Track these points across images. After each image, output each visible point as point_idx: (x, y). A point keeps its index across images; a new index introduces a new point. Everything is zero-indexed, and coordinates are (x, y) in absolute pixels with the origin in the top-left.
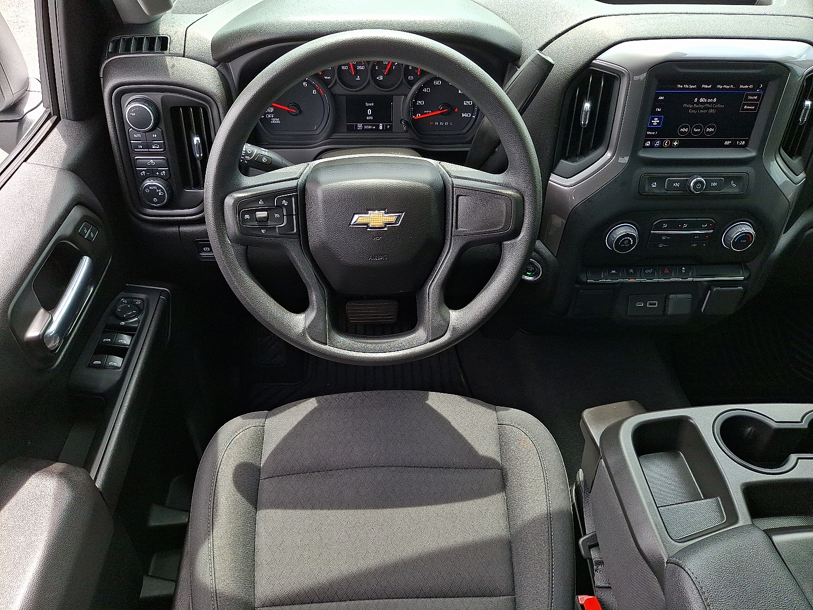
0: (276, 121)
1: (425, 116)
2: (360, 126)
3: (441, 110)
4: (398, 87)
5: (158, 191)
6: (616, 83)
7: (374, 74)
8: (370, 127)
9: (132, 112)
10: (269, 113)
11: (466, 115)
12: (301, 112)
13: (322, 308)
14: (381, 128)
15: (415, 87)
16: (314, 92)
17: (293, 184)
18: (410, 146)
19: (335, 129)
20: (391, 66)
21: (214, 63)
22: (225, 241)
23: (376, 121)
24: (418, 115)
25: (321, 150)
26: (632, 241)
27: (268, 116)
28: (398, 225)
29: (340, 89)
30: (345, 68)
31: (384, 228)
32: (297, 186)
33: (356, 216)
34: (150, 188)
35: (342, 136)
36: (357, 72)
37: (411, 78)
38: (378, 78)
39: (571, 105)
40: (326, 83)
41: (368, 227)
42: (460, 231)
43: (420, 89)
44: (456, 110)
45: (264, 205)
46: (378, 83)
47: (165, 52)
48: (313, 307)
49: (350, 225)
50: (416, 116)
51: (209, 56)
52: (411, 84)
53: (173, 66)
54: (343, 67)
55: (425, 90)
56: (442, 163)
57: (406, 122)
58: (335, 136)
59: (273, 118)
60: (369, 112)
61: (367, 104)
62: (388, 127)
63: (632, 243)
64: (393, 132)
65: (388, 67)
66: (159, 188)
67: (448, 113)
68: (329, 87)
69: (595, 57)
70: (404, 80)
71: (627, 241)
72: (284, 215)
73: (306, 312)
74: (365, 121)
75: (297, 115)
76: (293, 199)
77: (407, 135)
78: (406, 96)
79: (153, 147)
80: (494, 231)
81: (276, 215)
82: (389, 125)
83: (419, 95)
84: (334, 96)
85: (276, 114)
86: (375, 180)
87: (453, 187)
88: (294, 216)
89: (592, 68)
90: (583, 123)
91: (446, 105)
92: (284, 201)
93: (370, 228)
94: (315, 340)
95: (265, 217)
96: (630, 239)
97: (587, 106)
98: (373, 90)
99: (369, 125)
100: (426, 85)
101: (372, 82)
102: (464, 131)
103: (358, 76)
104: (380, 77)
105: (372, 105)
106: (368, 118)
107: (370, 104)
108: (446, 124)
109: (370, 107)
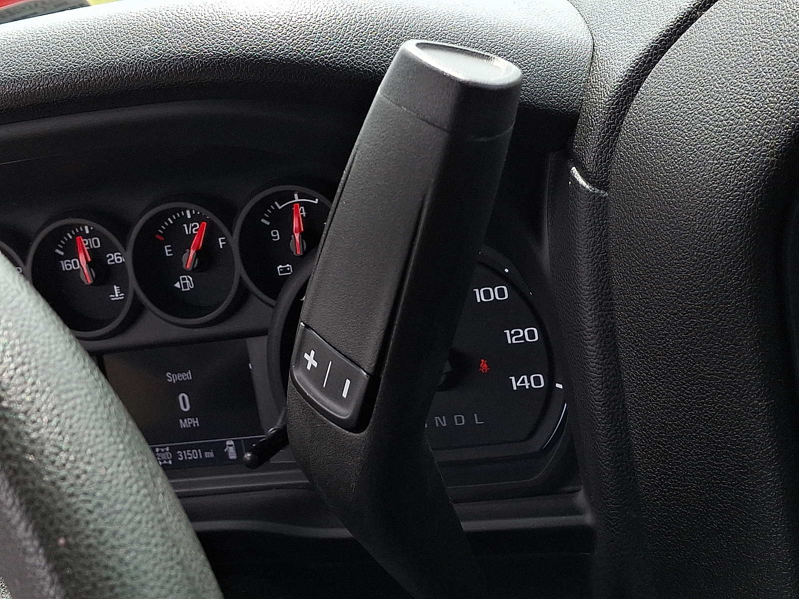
2: (165, 456)
8: (194, 455)
11: (525, 382)
14: (232, 453)
23: (210, 431)
30: (72, 266)
38: (177, 285)
44: (486, 366)
54: (65, 265)
60: (184, 402)
61: (172, 378)
65: (202, 242)
70: (247, 281)
74: (176, 436)
98: (155, 328)
99: (191, 447)
101: (143, 299)
103: (115, 287)
104: (184, 279)
105: (188, 376)
106: (184, 424)
107: (179, 375)
108: (460, 420)
109: (182, 386)
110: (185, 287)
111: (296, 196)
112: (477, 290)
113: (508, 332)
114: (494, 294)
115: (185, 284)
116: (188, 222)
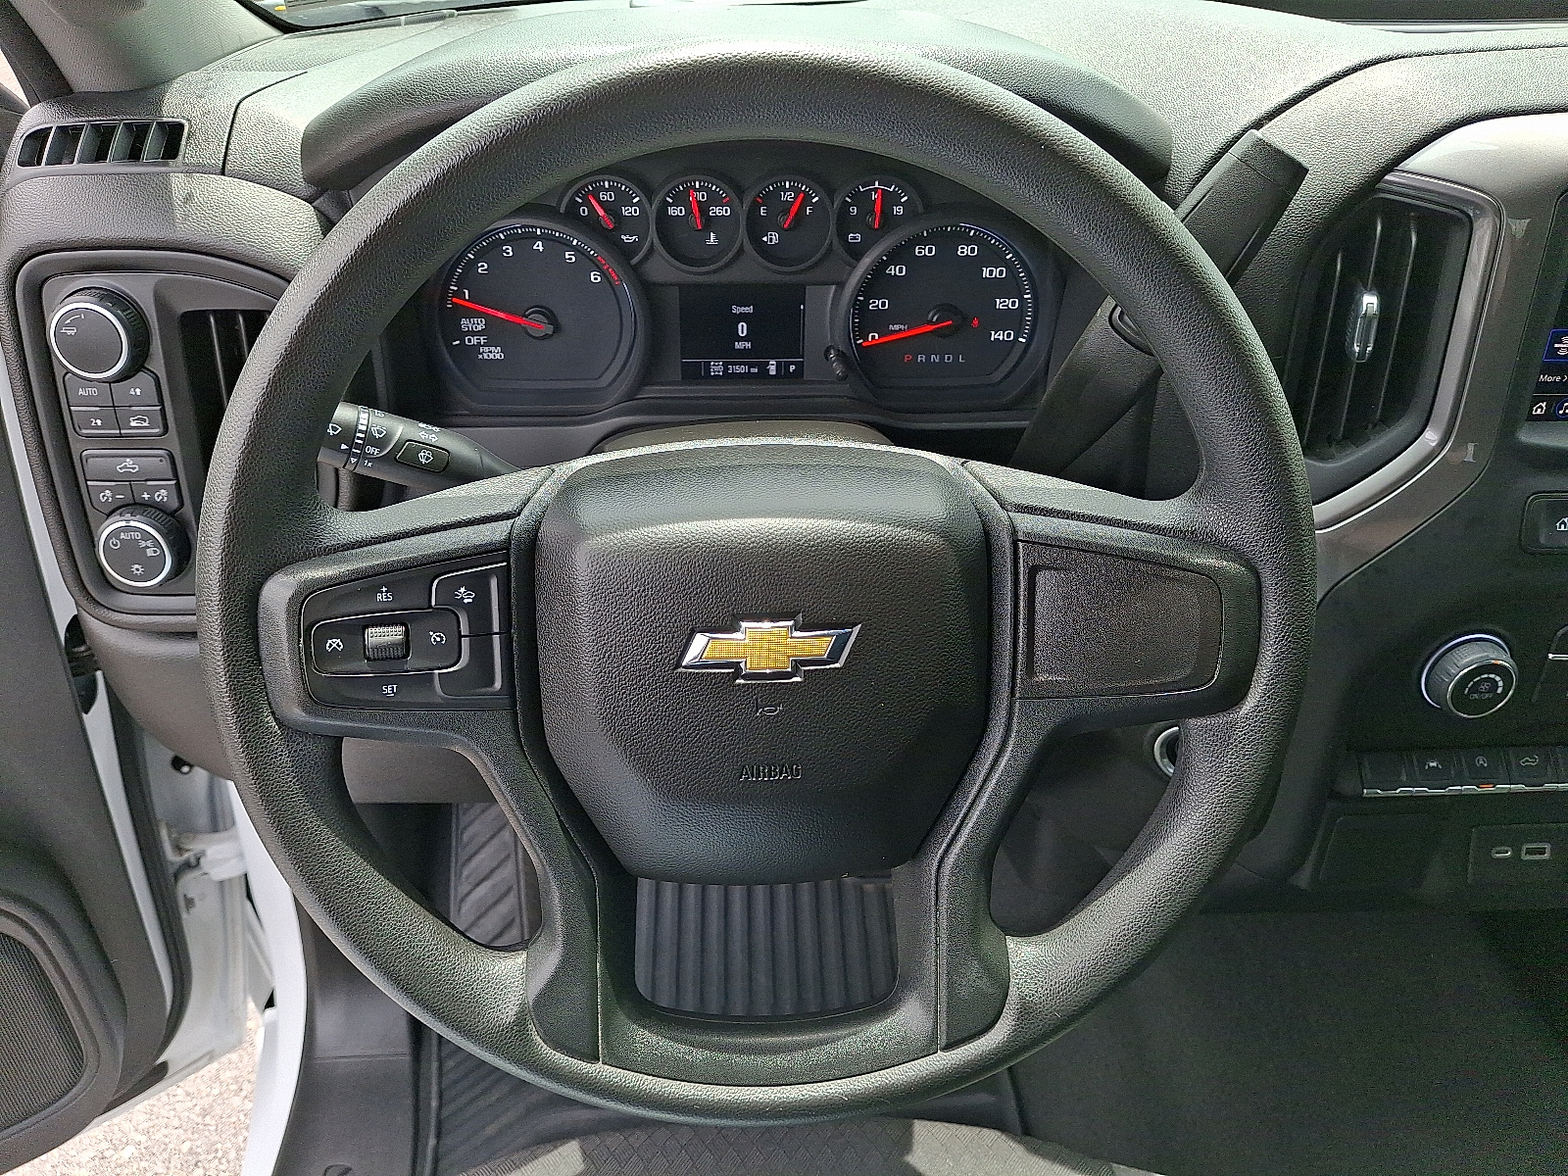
0: (495, 353)
1: (894, 337)
2: (717, 368)
3: (934, 323)
4: (816, 264)
5: (143, 544)
6: (1457, 238)
7: (756, 229)
8: (742, 369)
9: (67, 325)
10: (473, 333)
11: (1001, 336)
12: (557, 328)
13: (586, 933)
14: (773, 370)
15: (867, 261)
16: (595, 277)
17: (497, 532)
18: (859, 416)
19: (648, 375)
20: (802, 207)
21: (310, 190)
22: (259, 724)
23: (759, 353)
24: (873, 337)
25: (610, 429)
26: (1501, 684)
27: (470, 340)
28: (837, 665)
29: (663, 269)
30: (677, 213)
31: (790, 675)
32: (508, 541)
33: (700, 640)
34: (122, 536)
35: (670, 391)
36: (710, 223)
37: (855, 238)
38: (765, 239)
39: (1321, 301)
40: (625, 253)
41: (738, 674)
42: (1039, 684)
43: (879, 268)
44: (976, 322)
45: (393, 606)
46: (764, 250)
47: (171, 162)
48: (554, 935)
49: (678, 665)
50: (866, 340)
51: (296, 173)
52: (856, 253)
53: (189, 198)
54: (671, 211)
55: (893, 270)
56: (973, 464)
57: (841, 355)
58: (651, 392)
59: (485, 345)
60: (742, 329)
61: (736, 310)
62: (792, 368)
63: (1500, 690)
64: (806, 382)
65: (795, 209)
66: (147, 536)
67: (954, 331)
68: (634, 261)
69: (1392, 165)
70: (836, 242)
71: (1485, 687)
72: (461, 636)
73: (532, 948)
74: (730, 355)
75: (546, 337)
76: (494, 583)
77: (845, 388)
78: (841, 285)
79: (133, 424)
80: (1163, 687)
81: (434, 637)
82: (793, 363)
83: (876, 281)
84: (648, 290)
85: (492, 335)
86: (761, 521)
87: (1015, 544)
88: (496, 638)
89: (1382, 195)
90: (1357, 349)
91: (947, 310)
92: (463, 590)
93: (746, 677)
94: (557, 1046)
95: (393, 645)
96: (1498, 678)
97: (1370, 302)
98: (751, 270)
99: (740, 364)
100: (896, 255)
101: (748, 247)
102: (998, 376)
103: (712, 234)
104: (771, 235)
105: (750, 309)
106: (738, 345)
107: (743, 308)
108: (948, 358)
109: (743, 317)
110: (771, 241)
111: (877, 183)
112: (984, 269)
113: (998, 300)
114: (996, 272)
115: (771, 239)
116: (785, 191)
